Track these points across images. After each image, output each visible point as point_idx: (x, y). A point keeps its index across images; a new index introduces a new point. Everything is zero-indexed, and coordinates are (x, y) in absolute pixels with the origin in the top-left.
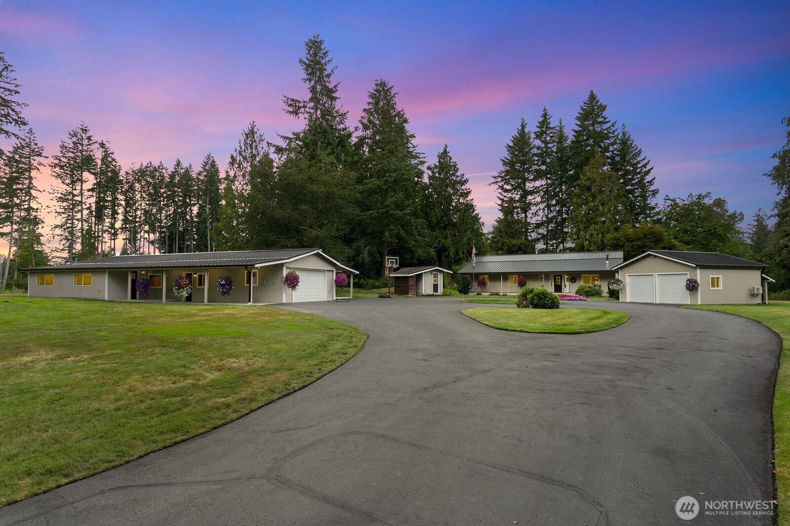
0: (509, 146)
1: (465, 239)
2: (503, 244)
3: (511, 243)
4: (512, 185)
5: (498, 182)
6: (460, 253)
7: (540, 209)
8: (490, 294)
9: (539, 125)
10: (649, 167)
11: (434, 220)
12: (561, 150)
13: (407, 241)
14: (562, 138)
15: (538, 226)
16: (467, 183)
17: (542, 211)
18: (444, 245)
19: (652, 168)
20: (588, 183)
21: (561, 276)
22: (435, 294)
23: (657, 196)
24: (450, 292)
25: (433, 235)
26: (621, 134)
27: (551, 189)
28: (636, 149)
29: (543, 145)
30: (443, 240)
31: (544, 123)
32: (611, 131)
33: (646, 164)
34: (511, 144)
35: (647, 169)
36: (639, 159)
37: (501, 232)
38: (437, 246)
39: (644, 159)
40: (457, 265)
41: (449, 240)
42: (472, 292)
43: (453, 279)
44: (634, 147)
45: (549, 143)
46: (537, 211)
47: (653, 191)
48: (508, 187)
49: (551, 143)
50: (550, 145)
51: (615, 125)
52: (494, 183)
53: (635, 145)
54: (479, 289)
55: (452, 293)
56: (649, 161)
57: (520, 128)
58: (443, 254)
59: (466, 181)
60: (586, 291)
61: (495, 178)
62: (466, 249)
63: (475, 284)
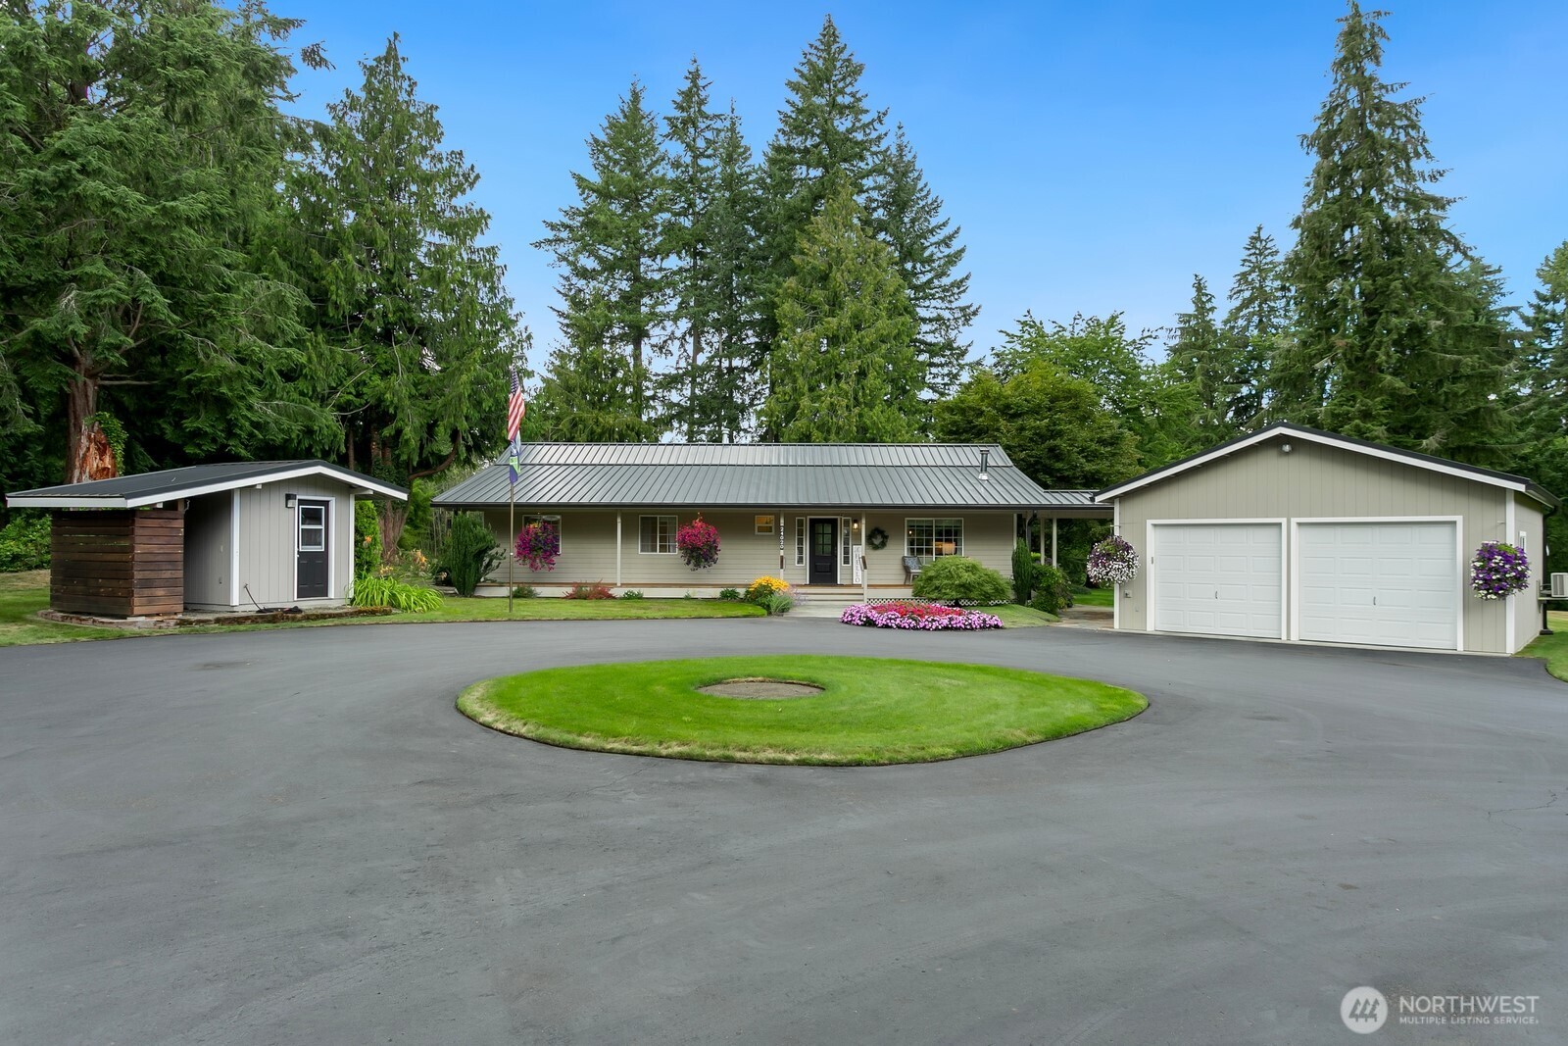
0: (596, 141)
1: (464, 377)
2: (575, 425)
3: (597, 422)
4: (600, 259)
5: (562, 240)
6: (442, 433)
7: (672, 337)
8: (570, 590)
9: (679, 99)
10: (956, 245)
11: (339, 296)
12: (731, 182)
13: (194, 354)
14: (734, 152)
15: (671, 381)
16: (472, 185)
17: (677, 343)
18: (380, 400)
19: (962, 250)
20: (820, 263)
21: (833, 523)
22: (309, 605)
23: (974, 320)
24: (393, 596)
25: (333, 358)
26: (893, 150)
27: (704, 283)
28: (926, 196)
29: (688, 159)
30: (376, 378)
31: (691, 97)
32: (874, 135)
33: (950, 237)
34: (603, 137)
35: (952, 251)
36: (934, 222)
37: (569, 389)
38: (349, 403)
39: (944, 225)
40: (429, 477)
41: (401, 383)
42: (495, 583)
43: (416, 527)
44: (922, 190)
45: (702, 155)
46: (665, 342)
47: (962, 309)
48: (590, 263)
49: (709, 157)
50: (704, 162)
51: (885, 120)
52: (549, 242)
53: (925, 186)
54: (522, 571)
55: (402, 599)
56: (959, 229)
57: (628, 97)
58: (375, 435)
59: (470, 179)
60: (962, 586)
61: (553, 227)
62: (467, 418)
63: (507, 550)
